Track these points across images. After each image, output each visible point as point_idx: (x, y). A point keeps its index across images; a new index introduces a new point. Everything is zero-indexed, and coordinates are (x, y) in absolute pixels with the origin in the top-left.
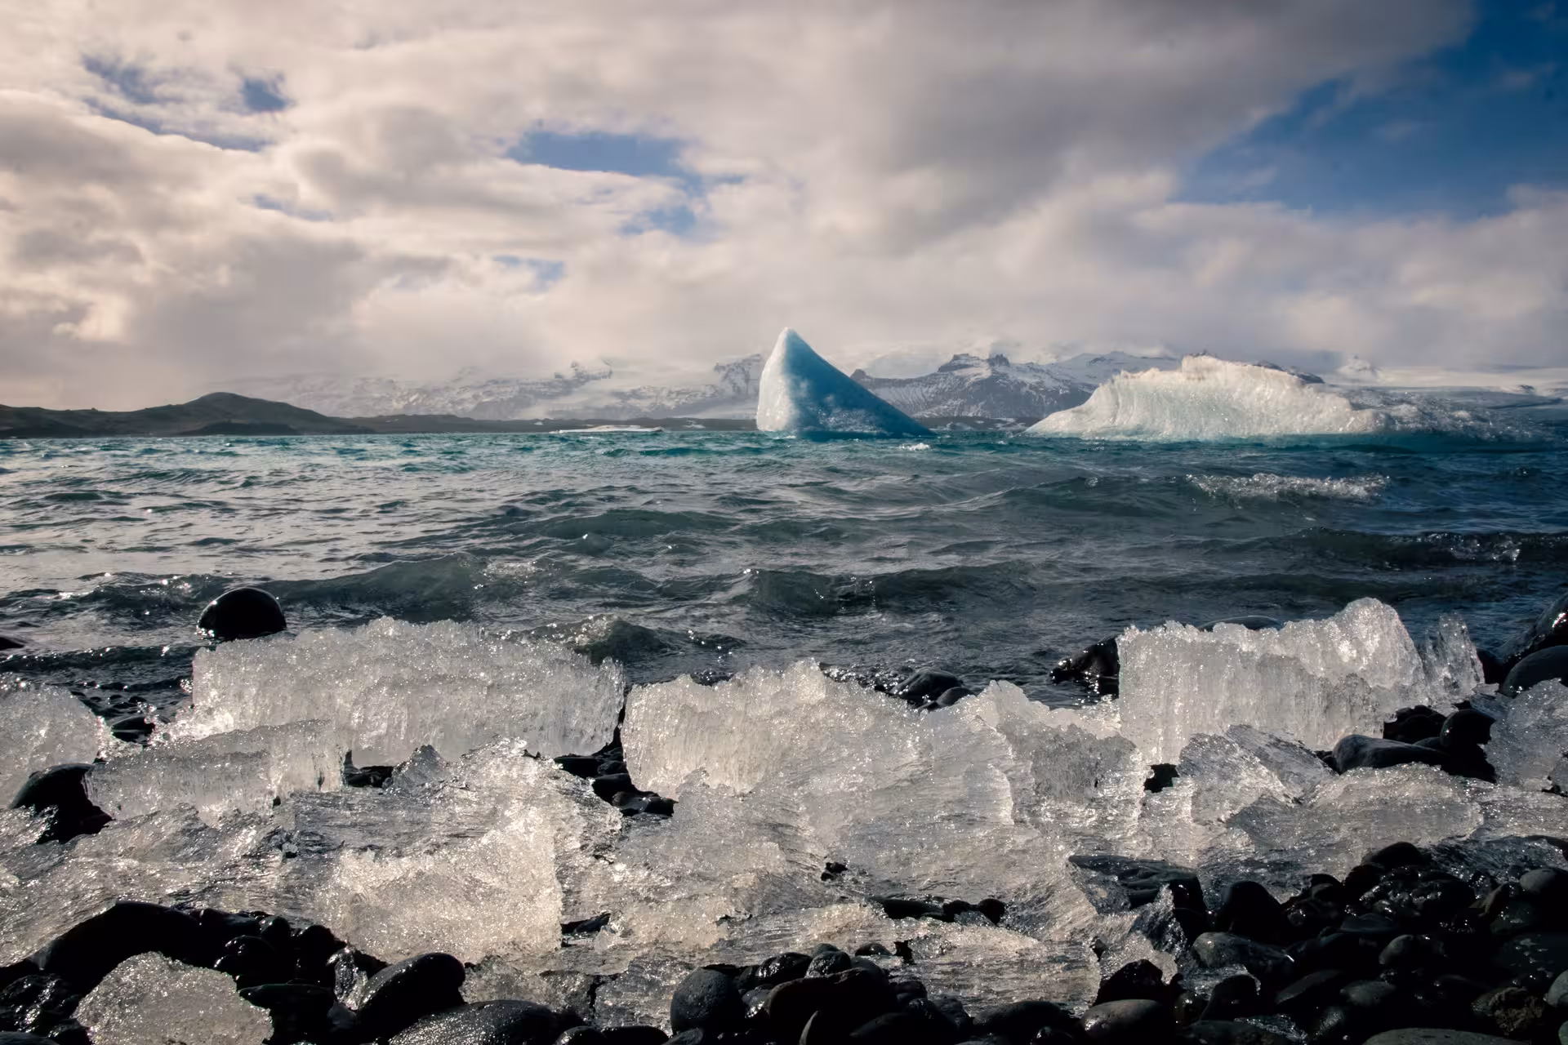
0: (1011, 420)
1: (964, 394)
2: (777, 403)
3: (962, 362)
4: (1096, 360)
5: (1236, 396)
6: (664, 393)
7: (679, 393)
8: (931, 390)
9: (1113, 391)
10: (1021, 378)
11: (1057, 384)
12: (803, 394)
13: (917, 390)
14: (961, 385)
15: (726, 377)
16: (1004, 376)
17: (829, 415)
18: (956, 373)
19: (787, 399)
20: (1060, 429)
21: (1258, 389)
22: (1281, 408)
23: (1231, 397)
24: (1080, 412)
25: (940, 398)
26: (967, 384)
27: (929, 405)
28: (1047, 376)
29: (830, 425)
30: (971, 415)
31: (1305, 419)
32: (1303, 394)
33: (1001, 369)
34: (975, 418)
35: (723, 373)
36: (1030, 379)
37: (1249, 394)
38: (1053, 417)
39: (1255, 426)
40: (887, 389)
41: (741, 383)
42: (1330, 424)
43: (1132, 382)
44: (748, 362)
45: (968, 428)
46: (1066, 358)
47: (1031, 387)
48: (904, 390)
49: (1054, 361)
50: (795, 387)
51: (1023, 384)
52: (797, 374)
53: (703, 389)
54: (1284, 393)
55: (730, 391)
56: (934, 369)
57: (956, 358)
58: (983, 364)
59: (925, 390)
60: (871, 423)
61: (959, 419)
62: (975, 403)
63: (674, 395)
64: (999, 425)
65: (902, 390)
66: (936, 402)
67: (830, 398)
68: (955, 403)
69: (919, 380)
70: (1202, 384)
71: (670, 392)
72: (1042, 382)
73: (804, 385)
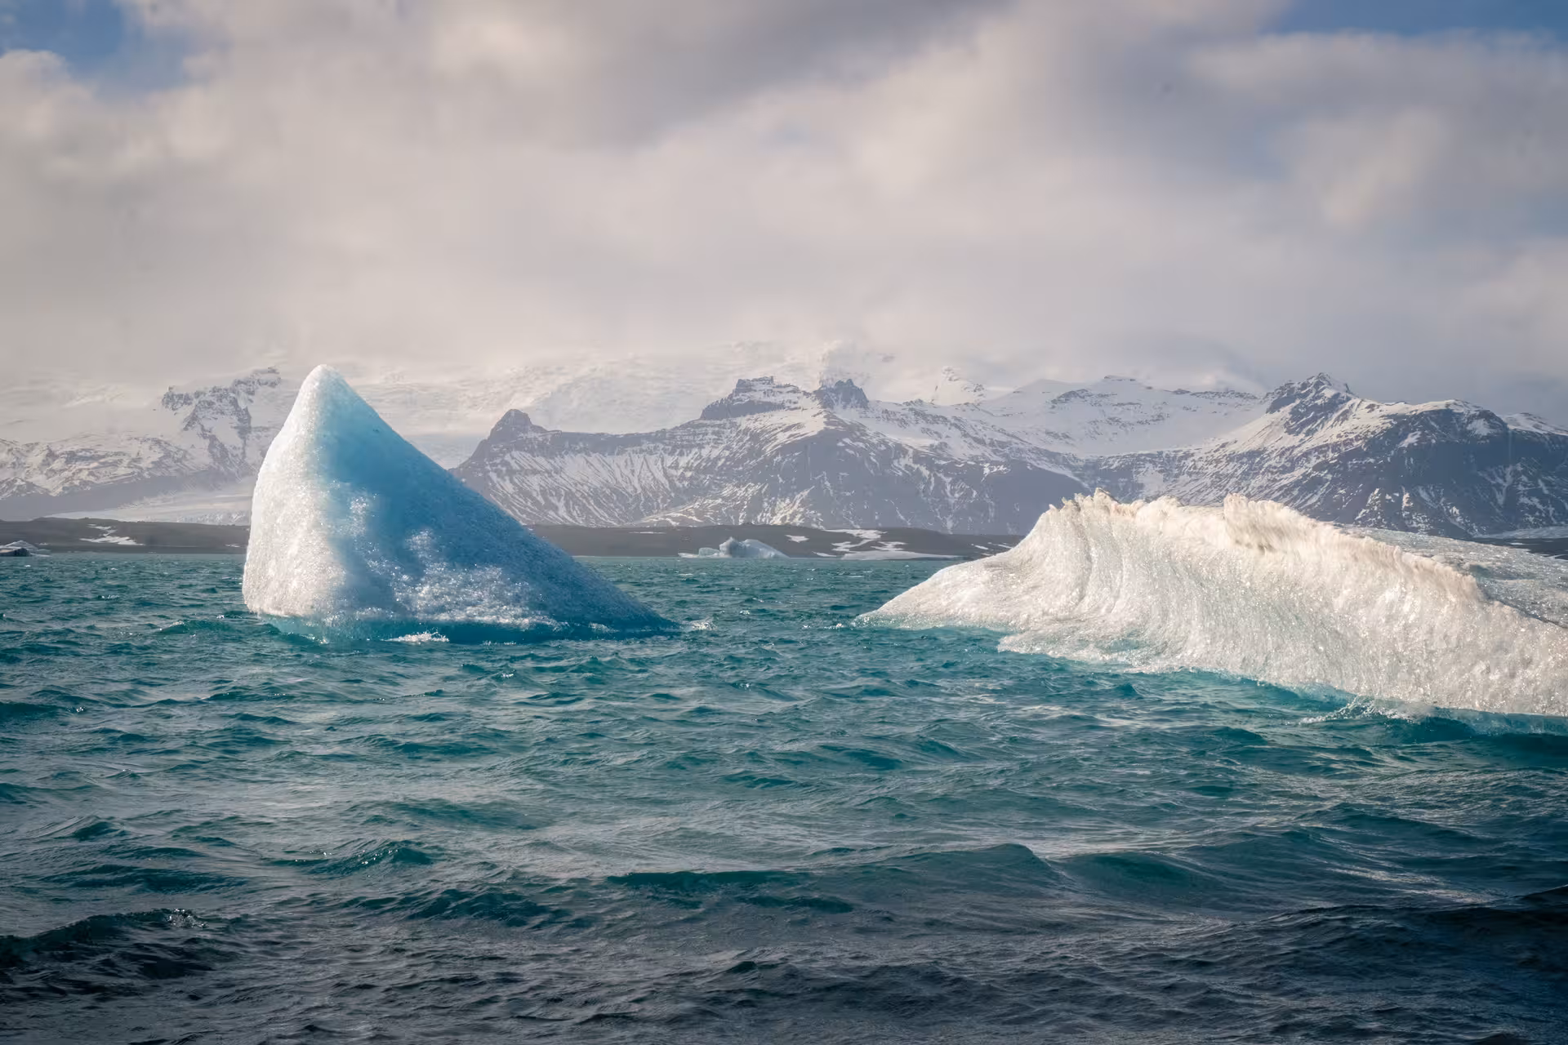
0: (871, 535)
1: (764, 471)
2: (293, 550)
3: (758, 396)
4: (1069, 396)
5: (1339, 603)
6: (36, 458)
7: (72, 457)
8: (683, 461)
9: (1079, 530)
10: (894, 436)
11: (978, 451)
12: (356, 527)
13: (652, 459)
14: (754, 453)
15: (192, 420)
16: (854, 430)
17: (414, 583)
18: (744, 422)
19: (317, 541)
20: (957, 609)
21: (1389, 595)
22: (1438, 645)
23: (1328, 604)
24: (1006, 567)
25: (706, 480)
26: (769, 449)
27: (680, 496)
28: (956, 432)
29: (419, 604)
30: (777, 521)
31: (1495, 677)
32: (1488, 617)
33: (848, 415)
34: (788, 529)
35: (186, 411)
36: (917, 440)
37: (1368, 603)
38: (946, 576)
39: (1382, 678)
40: (580, 459)
41: (229, 437)
42: (1550, 693)
43: (1118, 521)
44: (248, 386)
45: (769, 553)
46: (997, 390)
47: (918, 457)
48: (621, 460)
49: (972, 398)
50: (338, 509)
51: (900, 450)
52: (343, 479)
53: (134, 449)
54: (1445, 610)
55: (201, 457)
56: (688, 412)
57: (744, 386)
58: (803, 402)
59: (669, 461)
60: (516, 600)
61: (749, 530)
62: (787, 492)
63: (57, 465)
64: (842, 547)
65: (618, 462)
66: (695, 490)
67: (421, 540)
68: (741, 492)
69: (658, 437)
70: (1268, 561)
71: (52, 455)
72: (943, 446)
73: (360, 506)
